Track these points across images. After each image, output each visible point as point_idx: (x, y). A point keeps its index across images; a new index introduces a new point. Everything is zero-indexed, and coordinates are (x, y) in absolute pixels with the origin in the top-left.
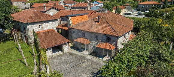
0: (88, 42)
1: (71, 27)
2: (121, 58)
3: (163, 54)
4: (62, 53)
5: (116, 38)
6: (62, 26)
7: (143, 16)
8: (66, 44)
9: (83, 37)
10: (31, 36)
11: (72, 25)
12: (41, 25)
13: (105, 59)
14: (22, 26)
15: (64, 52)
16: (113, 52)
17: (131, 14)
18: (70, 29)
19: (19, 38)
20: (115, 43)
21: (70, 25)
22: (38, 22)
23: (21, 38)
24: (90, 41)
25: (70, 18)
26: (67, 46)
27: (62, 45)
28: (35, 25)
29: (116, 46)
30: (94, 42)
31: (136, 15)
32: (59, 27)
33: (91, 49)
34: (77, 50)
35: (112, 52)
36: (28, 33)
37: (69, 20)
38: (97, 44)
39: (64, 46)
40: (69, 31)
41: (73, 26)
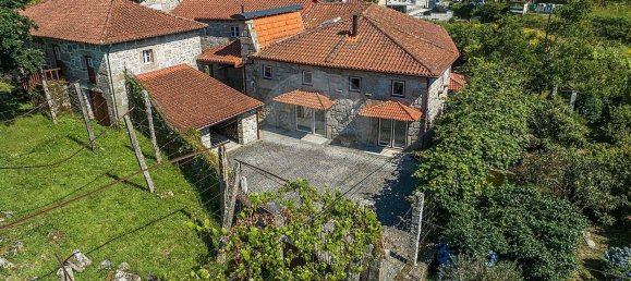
0: (327, 102)
1: (255, 55)
2: (465, 138)
3: (563, 124)
4: (239, 146)
5: (424, 84)
6: (217, 53)
7: (449, 15)
8: (248, 114)
9: (307, 87)
10: (120, 91)
11: (258, 47)
12: (147, 52)
13: (388, 152)
14: (76, 58)
15: (245, 141)
16: (413, 129)
17: (408, 8)
18: (252, 60)
19: (61, 102)
20: (419, 100)
21: (251, 48)
22: (140, 42)
23: (71, 101)
24: (332, 99)
25: (251, 24)
26: (251, 121)
27: (236, 118)
28: (131, 51)
29: (424, 110)
30: (347, 104)
31: (425, 13)
32: (206, 57)
33: (334, 124)
34: (282, 133)
35: (411, 129)
36: (106, 82)
37: (248, 31)
38: (356, 108)
39: (243, 120)
40: (248, 68)
41: (264, 50)
